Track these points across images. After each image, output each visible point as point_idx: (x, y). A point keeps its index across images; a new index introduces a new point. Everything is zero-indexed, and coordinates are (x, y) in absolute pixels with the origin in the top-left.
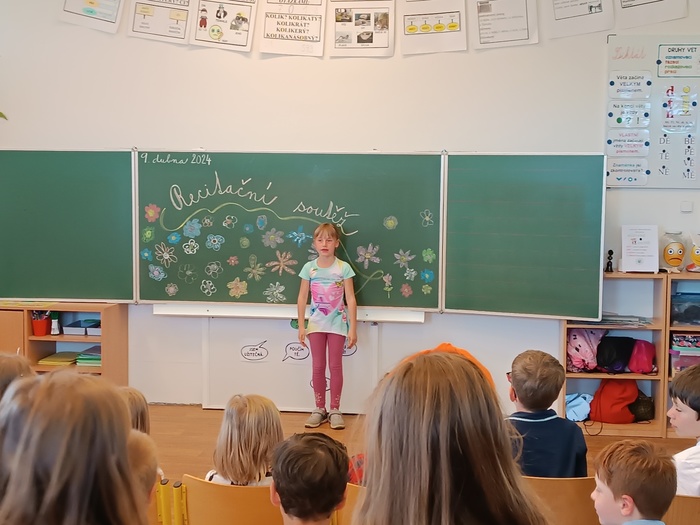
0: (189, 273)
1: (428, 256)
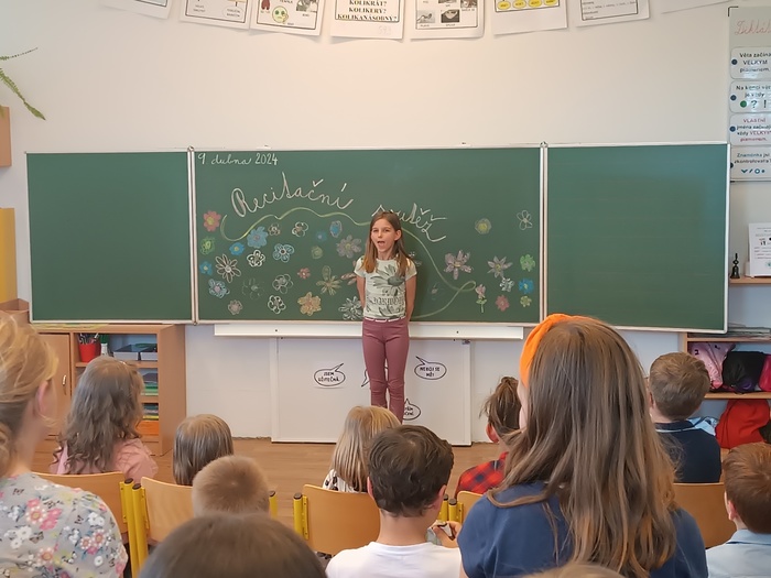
0: (255, 288)
1: (526, 263)
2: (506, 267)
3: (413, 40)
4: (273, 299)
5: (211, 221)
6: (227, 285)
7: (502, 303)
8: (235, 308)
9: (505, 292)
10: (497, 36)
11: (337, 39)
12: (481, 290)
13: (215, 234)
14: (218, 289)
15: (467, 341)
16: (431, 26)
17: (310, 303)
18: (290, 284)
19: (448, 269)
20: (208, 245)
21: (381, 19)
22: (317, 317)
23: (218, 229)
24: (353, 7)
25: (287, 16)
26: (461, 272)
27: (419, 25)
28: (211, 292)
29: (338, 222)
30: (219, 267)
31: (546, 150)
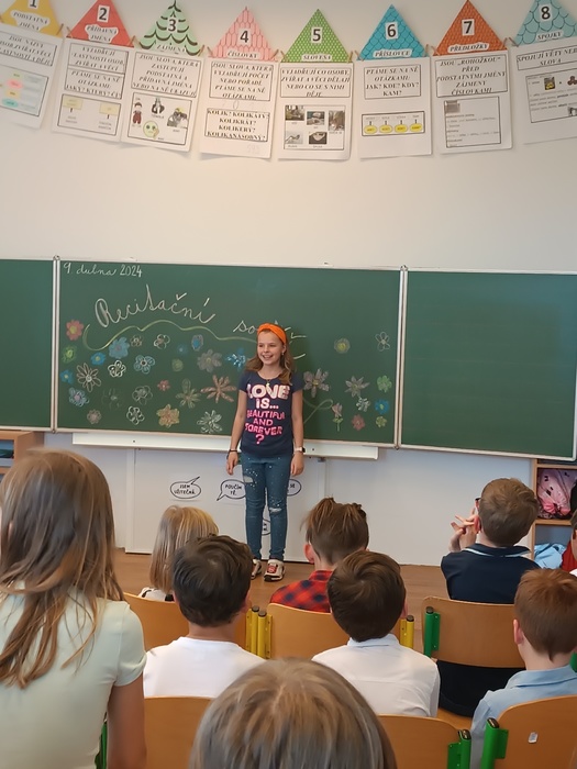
0: (114, 398)
1: (383, 384)
2: (363, 387)
3: (280, 160)
4: (132, 410)
5: (73, 330)
6: (87, 395)
7: (358, 423)
8: (94, 417)
9: (362, 411)
10: (364, 159)
11: (206, 156)
12: (337, 409)
13: (77, 343)
14: (78, 398)
15: (322, 459)
16: (299, 146)
17: (169, 415)
18: (149, 396)
20: (69, 353)
21: (251, 139)
22: (175, 429)
23: (81, 337)
24: (223, 124)
25: (158, 132)
26: (319, 391)
27: (287, 145)
28: (71, 400)
29: (200, 336)
30: (80, 376)
31: (406, 273)
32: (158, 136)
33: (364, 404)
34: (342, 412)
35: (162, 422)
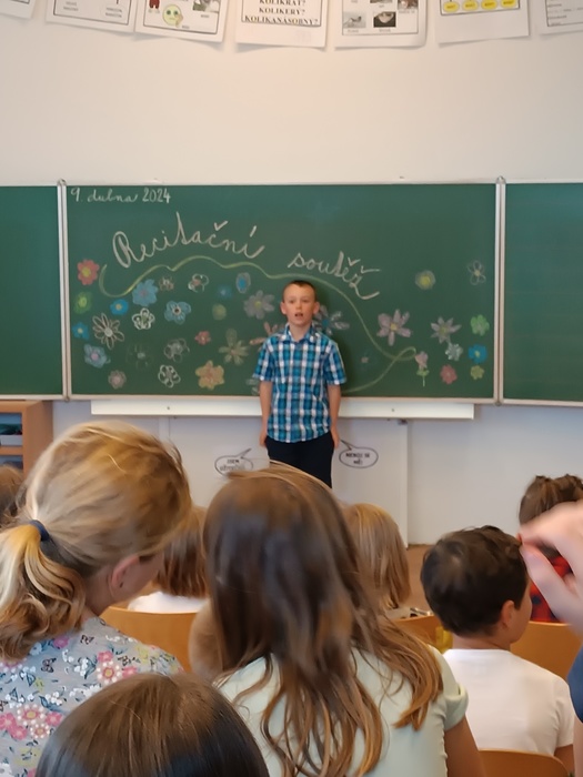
0: (141, 355)
1: (478, 325)
2: (453, 330)
3: (338, 49)
4: (164, 370)
5: (86, 272)
6: (107, 352)
7: (448, 375)
8: (117, 379)
9: (452, 361)
10: (443, 45)
11: (244, 47)
12: (421, 359)
13: (92, 289)
14: (96, 357)
15: (403, 421)
16: (361, 31)
17: (211, 374)
18: (185, 351)
19: (382, 333)
20: (83, 302)
21: (300, 23)
22: (219, 391)
23: (96, 282)
24: (263, 6)
25: (181, 17)
26: (397, 336)
27: (346, 30)
28: (87, 360)
29: (247, 274)
30: (97, 329)
31: (504, 187)
32: (183, 23)
33: (454, 352)
34: (428, 362)
35: (203, 383)
